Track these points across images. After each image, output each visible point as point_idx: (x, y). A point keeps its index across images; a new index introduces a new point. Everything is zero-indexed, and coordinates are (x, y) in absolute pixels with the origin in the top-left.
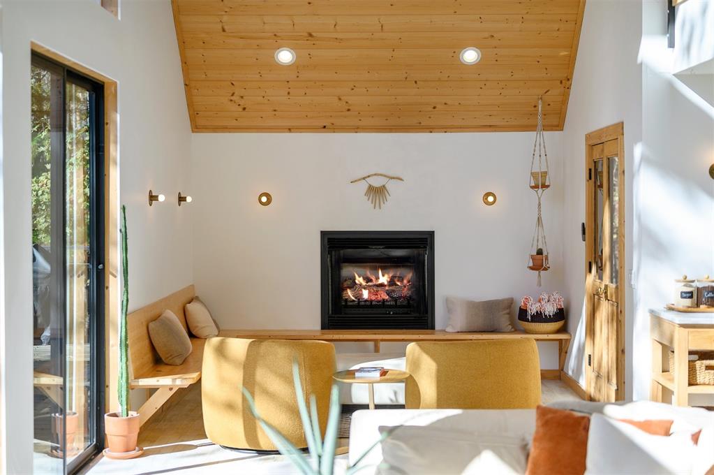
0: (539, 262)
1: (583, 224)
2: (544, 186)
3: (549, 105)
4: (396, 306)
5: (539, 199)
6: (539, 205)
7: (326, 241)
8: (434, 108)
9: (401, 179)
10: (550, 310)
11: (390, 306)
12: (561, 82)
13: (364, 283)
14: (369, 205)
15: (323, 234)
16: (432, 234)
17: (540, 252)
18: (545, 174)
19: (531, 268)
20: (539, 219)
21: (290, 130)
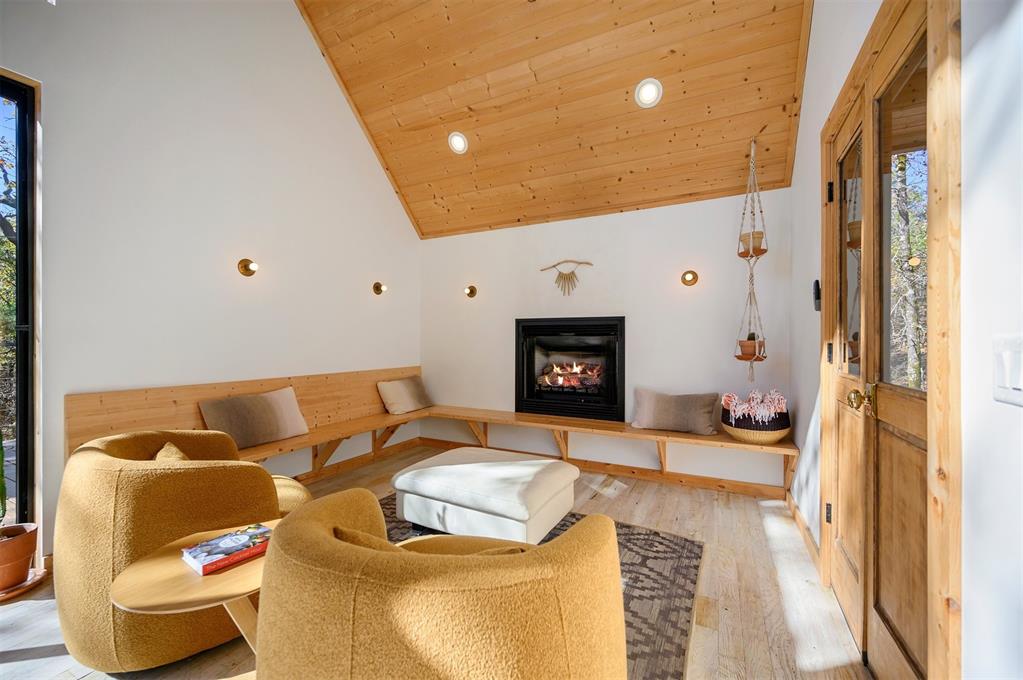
0: (750, 350)
1: (817, 282)
2: (759, 252)
3: (767, 150)
4: (587, 394)
5: (752, 269)
6: (752, 276)
7: (521, 328)
8: (620, 180)
9: (591, 265)
10: (764, 413)
11: (581, 394)
12: (784, 109)
13: (560, 372)
14: (559, 292)
15: (518, 322)
16: (622, 320)
17: (752, 337)
18: (759, 236)
19: (739, 358)
20: (752, 295)
21: (491, 228)
